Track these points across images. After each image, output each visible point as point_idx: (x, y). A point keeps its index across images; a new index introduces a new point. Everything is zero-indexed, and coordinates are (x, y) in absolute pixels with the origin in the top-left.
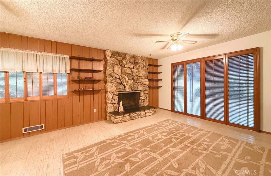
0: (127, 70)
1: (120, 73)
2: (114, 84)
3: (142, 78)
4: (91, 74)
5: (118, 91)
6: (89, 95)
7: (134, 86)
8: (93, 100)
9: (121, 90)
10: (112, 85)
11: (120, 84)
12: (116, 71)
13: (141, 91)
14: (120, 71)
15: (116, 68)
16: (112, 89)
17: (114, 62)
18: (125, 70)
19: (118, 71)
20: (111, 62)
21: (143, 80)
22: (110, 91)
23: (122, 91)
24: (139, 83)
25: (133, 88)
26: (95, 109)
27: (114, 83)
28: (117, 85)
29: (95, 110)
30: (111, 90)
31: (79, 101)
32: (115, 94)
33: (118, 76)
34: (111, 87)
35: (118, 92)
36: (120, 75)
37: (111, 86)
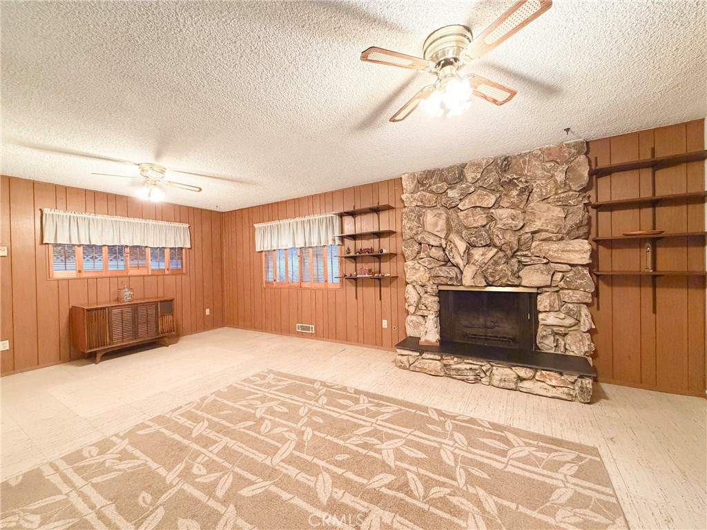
0: (467, 216)
1: (442, 230)
2: (423, 262)
3: (544, 235)
4: (376, 240)
5: (436, 282)
6: (372, 286)
7: (499, 268)
8: (381, 299)
9: (445, 280)
10: (417, 266)
11: (443, 263)
12: (429, 228)
13: (538, 288)
14: (442, 223)
15: (430, 218)
16: (418, 275)
17: (422, 202)
18: (462, 218)
19: (436, 225)
20: (414, 204)
21: (545, 246)
22: (412, 282)
23: (447, 285)
24: (523, 259)
25: (493, 277)
26: (384, 321)
27: (423, 260)
28: (433, 265)
29: (385, 323)
30: (414, 278)
31: (356, 298)
32: (429, 290)
33: (435, 241)
34: (416, 272)
35: (438, 285)
36: (443, 236)
37: (414, 268)
